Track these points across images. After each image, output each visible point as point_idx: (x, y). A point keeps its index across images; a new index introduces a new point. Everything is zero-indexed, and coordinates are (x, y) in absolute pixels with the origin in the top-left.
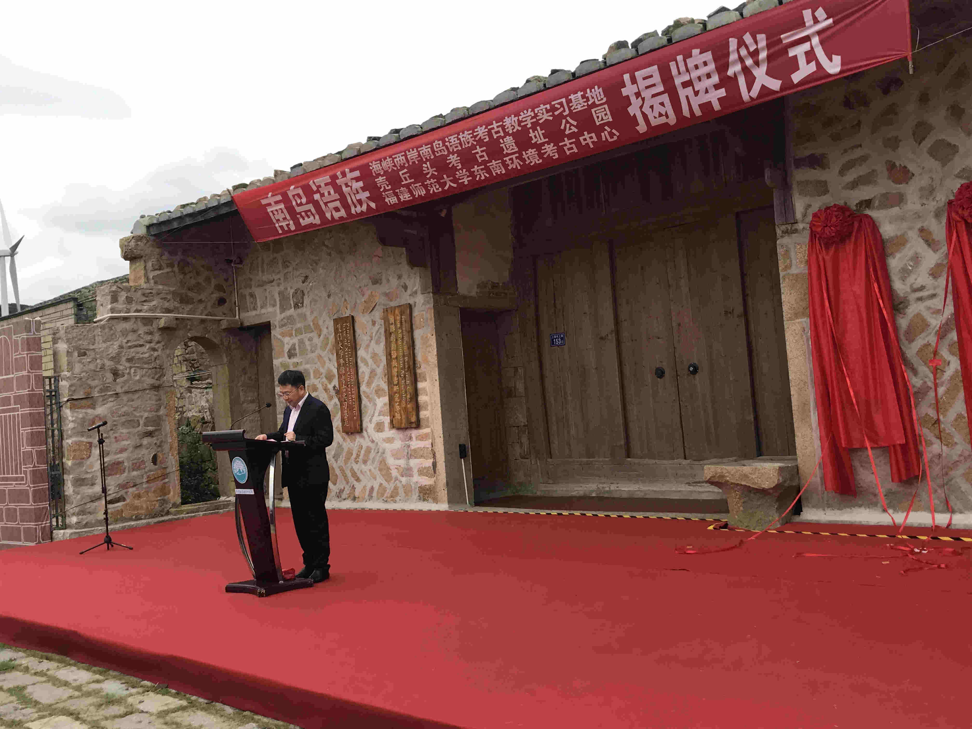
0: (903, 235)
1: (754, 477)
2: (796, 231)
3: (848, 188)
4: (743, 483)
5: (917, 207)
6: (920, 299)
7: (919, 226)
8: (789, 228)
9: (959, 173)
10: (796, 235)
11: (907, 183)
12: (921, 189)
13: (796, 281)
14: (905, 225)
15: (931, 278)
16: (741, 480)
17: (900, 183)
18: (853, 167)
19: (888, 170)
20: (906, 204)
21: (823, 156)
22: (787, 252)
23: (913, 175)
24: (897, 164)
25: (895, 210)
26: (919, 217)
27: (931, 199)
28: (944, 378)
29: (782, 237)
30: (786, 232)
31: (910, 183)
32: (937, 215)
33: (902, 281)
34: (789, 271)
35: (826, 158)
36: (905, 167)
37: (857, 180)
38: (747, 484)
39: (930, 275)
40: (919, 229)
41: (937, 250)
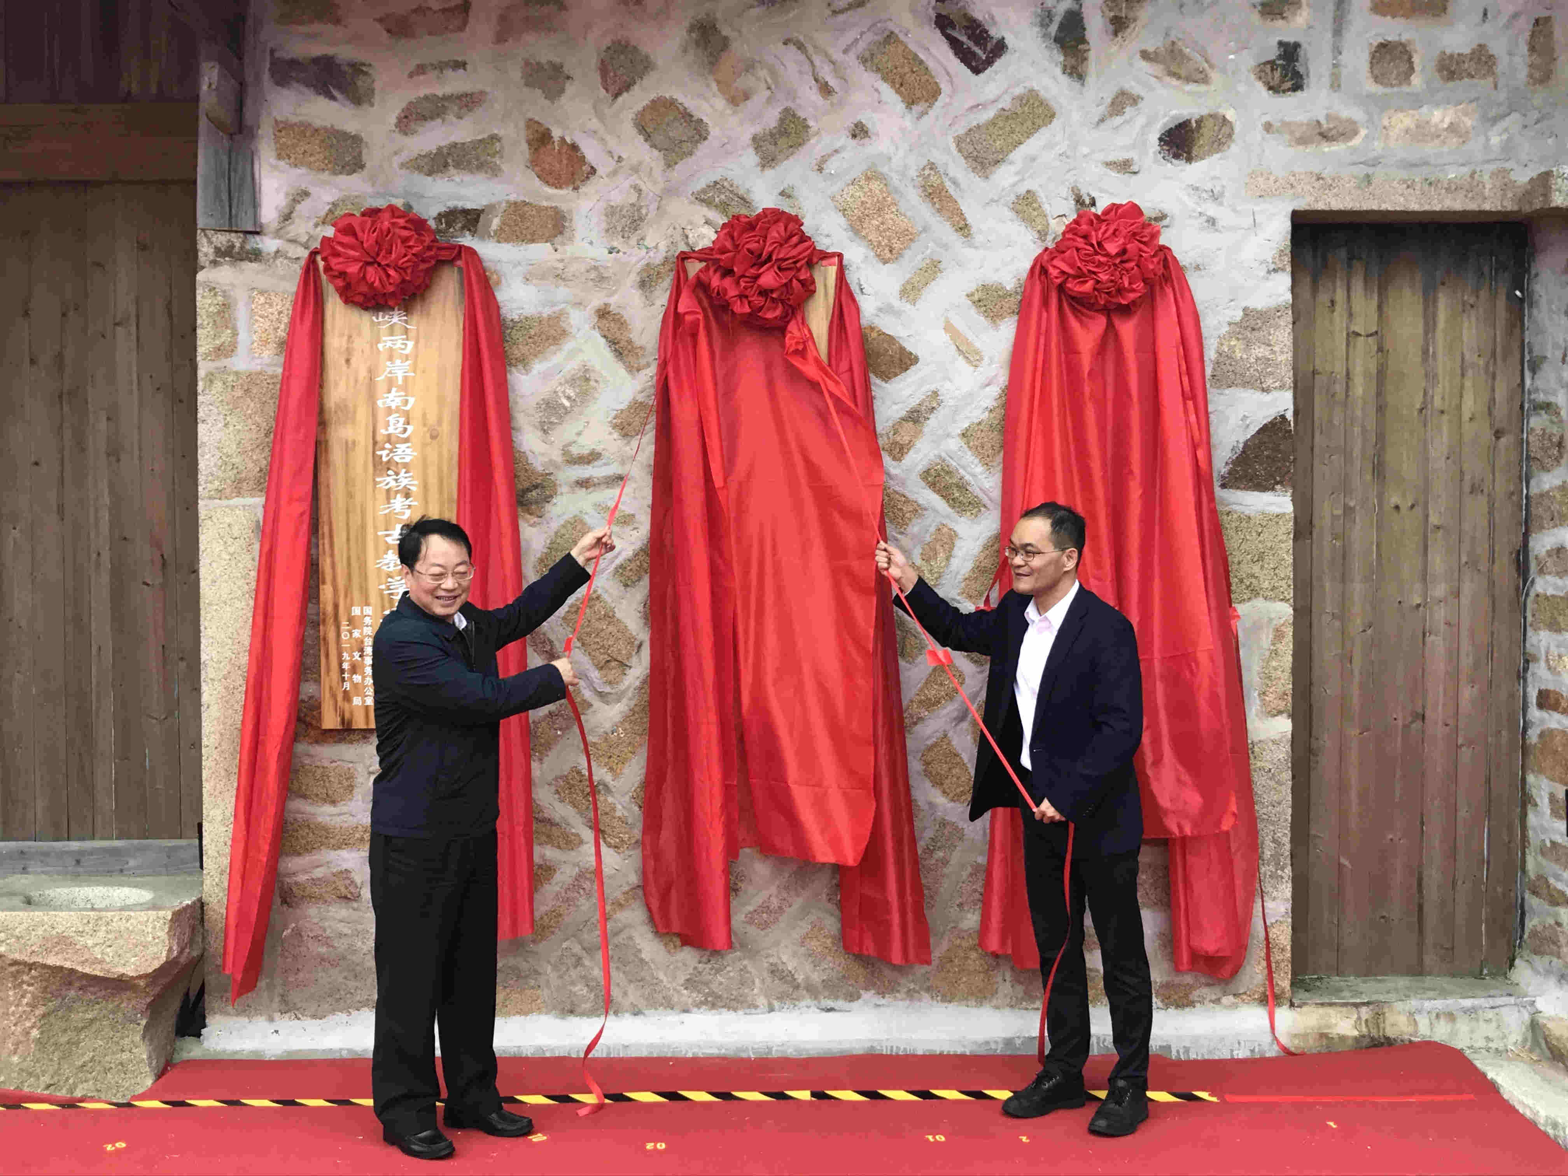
0: (556, 319)
1: (90, 943)
2: (256, 256)
3: (419, 169)
4: (52, 960)
5: (598, 253)
6: (584, 484)
7: (597, 300)
8: (238, 245)
9: (704, 191)
10: (254, 265)
11: (576, 189)
12: (611, 212)
13: (247, 391)
14: (562, 293)
15: (616, 435)
16: (48, 951)
17: (558, 185)
18: (438, 115)
19: (529, 143)
20: (571, 239)
21: (358, 69)
22: (226, 309)
23: (593, 171)
24: (556, 133)
25: (540, 251)
26: (602, 279)
27: (633, 241)
28: (627, 683)
29: (215, 263)
30: (226, 254)
31: (583, 190)
32: (645, 284)
33: (540, 433)
34: (226, 362)
35: (366, 73)
36: (574, 147)
37: (445, 151)
38: (68, 965)
39: (615, 426)
40: (598, 311)
41: (638, 370)
